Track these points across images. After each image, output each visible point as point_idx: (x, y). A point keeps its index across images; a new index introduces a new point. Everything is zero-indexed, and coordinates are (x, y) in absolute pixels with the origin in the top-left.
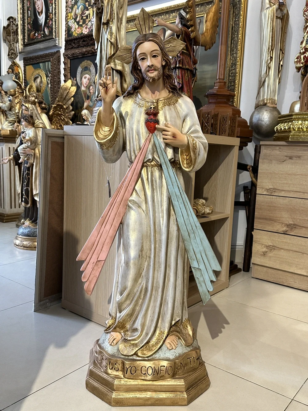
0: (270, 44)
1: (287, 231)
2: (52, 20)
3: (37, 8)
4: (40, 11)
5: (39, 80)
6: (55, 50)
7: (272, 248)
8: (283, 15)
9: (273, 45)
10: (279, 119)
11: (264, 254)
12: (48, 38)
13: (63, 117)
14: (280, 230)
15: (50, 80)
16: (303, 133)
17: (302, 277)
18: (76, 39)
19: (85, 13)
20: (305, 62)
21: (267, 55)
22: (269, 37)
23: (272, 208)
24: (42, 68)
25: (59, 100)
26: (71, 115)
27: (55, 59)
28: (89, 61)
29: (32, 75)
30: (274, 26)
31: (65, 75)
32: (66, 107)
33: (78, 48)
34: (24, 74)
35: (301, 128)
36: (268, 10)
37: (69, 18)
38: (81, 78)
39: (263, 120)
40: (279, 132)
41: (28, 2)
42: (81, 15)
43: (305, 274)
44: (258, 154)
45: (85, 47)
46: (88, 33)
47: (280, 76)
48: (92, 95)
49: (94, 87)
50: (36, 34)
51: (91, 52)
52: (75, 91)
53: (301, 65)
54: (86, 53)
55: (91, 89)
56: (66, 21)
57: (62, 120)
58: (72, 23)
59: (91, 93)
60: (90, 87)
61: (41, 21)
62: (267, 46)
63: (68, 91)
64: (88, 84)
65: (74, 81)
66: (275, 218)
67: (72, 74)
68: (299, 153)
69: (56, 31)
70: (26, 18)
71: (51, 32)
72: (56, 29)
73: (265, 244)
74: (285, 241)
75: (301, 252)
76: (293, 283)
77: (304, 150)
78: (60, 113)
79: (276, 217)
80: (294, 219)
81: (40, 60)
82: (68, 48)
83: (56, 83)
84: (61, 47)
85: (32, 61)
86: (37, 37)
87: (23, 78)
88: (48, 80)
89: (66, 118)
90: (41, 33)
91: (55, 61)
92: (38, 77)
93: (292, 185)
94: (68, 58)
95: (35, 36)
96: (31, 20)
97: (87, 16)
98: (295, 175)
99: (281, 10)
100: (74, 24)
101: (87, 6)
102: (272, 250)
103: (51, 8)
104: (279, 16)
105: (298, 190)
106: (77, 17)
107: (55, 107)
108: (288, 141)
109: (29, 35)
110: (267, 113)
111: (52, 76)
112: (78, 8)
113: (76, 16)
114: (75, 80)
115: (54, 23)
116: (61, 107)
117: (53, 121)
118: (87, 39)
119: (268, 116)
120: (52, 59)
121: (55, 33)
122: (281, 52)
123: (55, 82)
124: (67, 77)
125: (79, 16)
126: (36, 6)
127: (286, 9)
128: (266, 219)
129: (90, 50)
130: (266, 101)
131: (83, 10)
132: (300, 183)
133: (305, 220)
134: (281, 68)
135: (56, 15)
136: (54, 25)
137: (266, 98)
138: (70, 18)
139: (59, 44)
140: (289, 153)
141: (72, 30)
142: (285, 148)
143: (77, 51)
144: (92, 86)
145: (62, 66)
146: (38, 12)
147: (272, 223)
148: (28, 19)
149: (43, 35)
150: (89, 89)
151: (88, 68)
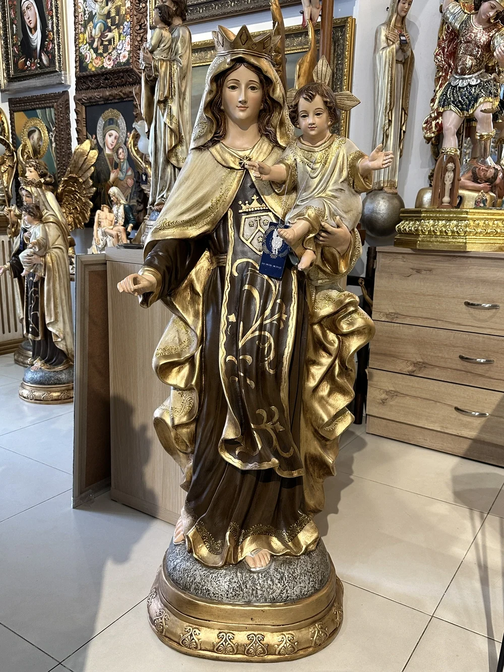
0: (388, 102)
1: (414, 372)
2: (53, 41)
3: (27, 21)
4: (32, 26)
5: (36, 136)
6: (61, 90)
7: (393, 394)
8: (406, 57)
9: (392, 103)
10: (401, 215)
11: (383, 402)
12: (47, 70)
13: (79, 195)
14: (404, 370)
15: (54, 136)
16: (435, 237)
17: (435, 432)
18: (94, 75)
19: (107, 36)
20: (437, 131)
21: (384, 118)
22: (387, 91)
23: (393, 340)
24: (40, 118)
25: (72, 170)
26: (92, 193)
27: (60, 104)
28: (115, 111)
29: (24, 127)
30: (393, 75)
31: (78, 130)
32: (83, 180)
33: (98, 89)
34: (11, 124)
35: (434, 231)
36: (384, 52)
37: (80, 41)
38: (104, 136)
39: (379, 213)
40: (403, 233)
41: (12, 11)
42: (100, 38)
43: (439, 429)
44: (372, 260)
45: (108, 89)
46: (113, 67)
47: (401, 147)
48: (122, 162)
49: (124, 151)
50: (28, 62)
51: (118, 97)
52: (96, 157)
53: (433, 135)
54: (111, 98)
55: (121, 153)
56: (76, 47)
57: (77, 201)
58: (85, 49)
59: (120, 159)
60: (118, 149)
61: (34, 43)
62: (384, 104)
63: (86, 157)
64: (116, 145)
65: (93, 140)
66: (397, 354)
67: (88, 129)
68: (429, 265)
69: (60, 61)
70: (9, 36)
71: (52, 61)
72: (60, 58)
73: (384, 388)
74: (411, 384)
75: (433, 401)
76: (423, 440)
77: (436, 261)
78: (73, 189)
79: (399, 353)
80: (424, 355)
81: (37, 104)
82: (81, 88)
83: (63, 142)
84: (69, 86)
85: (23, 104)
86: (30, 67)
87: (10, 131)
88: (50, 136)
89: (83, 197)
90: (36, 61)
91: (61, 108)
92: (34, 131)
93: (420, 309)
94: (82, 104)
95: (27, 65)
96: (17, 39)
97: (110, 41)
98: (424, 295)
99: (403, 51)
100: (89, 52)
101: (110, 25)
102: (395, 397)
103: (50, 22)
104: (400, 60)
105: (429, 316)
106: (93, 41)
107: (65, 181)
108: (415, 248)
109: (16, 64)
110: (384, 202)
111: (57, 130)
112: (95, 27)
113: (92, 39)
114: (94, 138)
115: (56, 47)
116: (76, 180)
117: (64, 201)
118: (111, 77)
119: (385, 206)
120: (55, 104)
121: (59, 63)
122: (403, 112)
123: (63, 139)
124: (81, 133)
125: (96, 40)
126: (26, 18)
127: (410, 49)
128: (385, 355)
129: (116, 94)
130: (382, 185)
131: (102, 30)
132: (431, 306)
133: (439, 356)
134: (404, 135)
135: (59, 36)
136: (56, 50)
137: (382, 180)
138: (83, 42)
139: (66, 81)
140: (415, 265)
141: (86, 61)
142: (411, 257)
143: (96, 94)
144: (122, 148)
145: (73, 116)
146: (29, 27)
147: (393, 360)
148: (12, 38)
149: (39, 65)
150: (117, 152)
151: (115, 121)
